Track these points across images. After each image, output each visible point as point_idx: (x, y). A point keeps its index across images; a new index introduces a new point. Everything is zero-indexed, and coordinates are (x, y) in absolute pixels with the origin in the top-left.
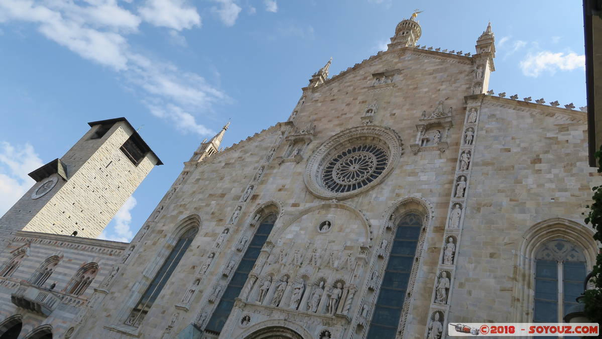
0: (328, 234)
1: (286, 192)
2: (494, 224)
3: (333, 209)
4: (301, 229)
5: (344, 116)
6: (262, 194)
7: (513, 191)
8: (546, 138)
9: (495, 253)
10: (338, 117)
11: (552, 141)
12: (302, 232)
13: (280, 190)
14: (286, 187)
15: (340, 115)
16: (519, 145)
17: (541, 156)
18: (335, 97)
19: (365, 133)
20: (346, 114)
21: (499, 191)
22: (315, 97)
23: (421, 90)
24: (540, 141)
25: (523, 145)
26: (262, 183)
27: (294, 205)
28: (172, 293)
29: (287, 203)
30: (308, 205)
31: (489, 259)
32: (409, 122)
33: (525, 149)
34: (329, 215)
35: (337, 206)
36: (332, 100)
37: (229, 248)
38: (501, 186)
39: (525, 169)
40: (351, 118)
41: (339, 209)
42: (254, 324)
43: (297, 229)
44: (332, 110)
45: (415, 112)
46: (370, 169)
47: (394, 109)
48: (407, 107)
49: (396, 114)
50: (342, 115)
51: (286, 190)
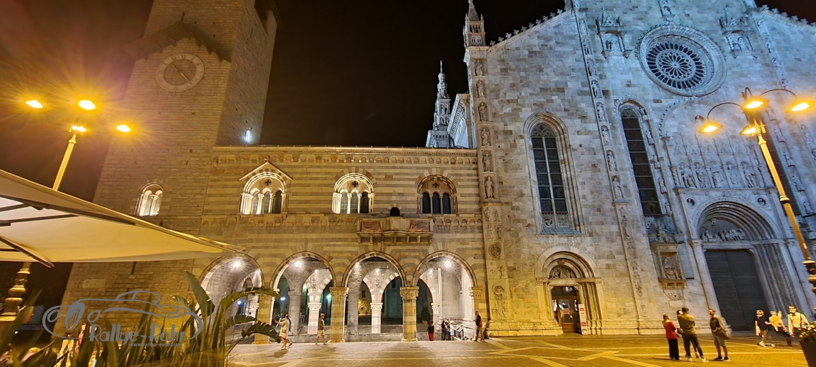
1: (636, 89)
3: (697, 105)
4: (680, 123)
5: (637, 10)
6: (610, 89)
10: (631, 10)
12: (683, 126)
13: (628, 86)
14: (633, 83)
15: (631, 8)
19: (675, 32)
26: (601, 77)
27: (656, 101)
28: (592, 192)
29: (646, 100)
30: (671, 102)
34: (697, 110)
35: (699, 103)
37: (620, 144)
40: (646, 13)
41: (701, 105)
42: (699, 203)
43: (676, 123)
45: (706, 15)
46: (690, 68)
47: (685, 9)
48: (695, 9)
49: (691, 15)
50: (633, 7)
51: (635, 86)
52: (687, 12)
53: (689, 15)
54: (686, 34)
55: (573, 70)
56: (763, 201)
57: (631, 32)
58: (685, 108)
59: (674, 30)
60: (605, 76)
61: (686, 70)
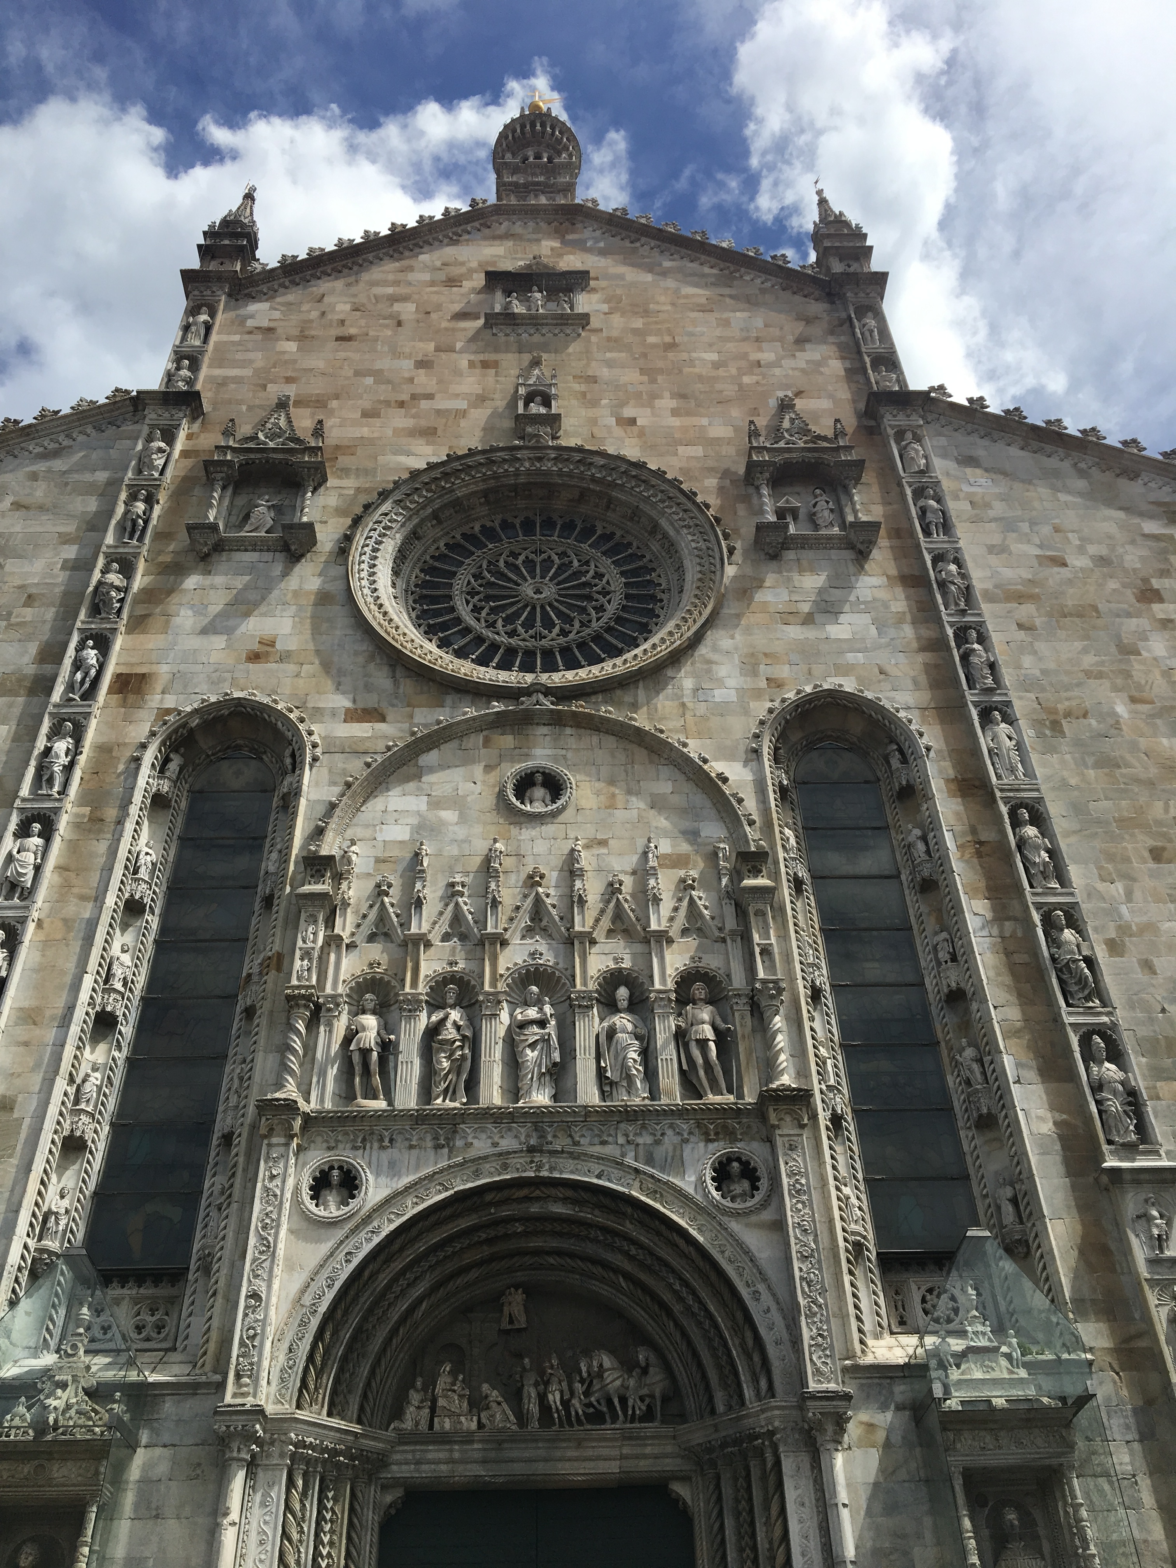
0: (561, 818)
1: (290, 668)
2: (1119, 767)
3: (544, 730)
4: (436, 804)
5: (424, 404)
6: (164, 670)
7: (1128, 675)
8: (1144, 535)
9: (1163, 849)
10: (401, 404)
11: (1163, 544)
12: (449, 816)
13: (255, 657)
14: (279, 646)
15: (405, 397)
16: (1081, 550)
17: (1156, 583)
18: (353, 331)
19: (548, 473)
20: (430, 397)
21: (1088, 674)
22: (252, 317)
23: (694, 355)
24: (1133, 542)
25: (1092, 549)
26: (143, 625)
27: (360, 716)
29: (317, 710)
30: (427, 718)
31: (1152, 865)
32: (697, 451)
33: (1102, 561)
34: (538, 751)
35: (557, 720)
36: (339, 339)
38: (1089, 660)
39: (1129, 615)
41: (568, 731)
42: (386, 1193)
43: (419, 804)
44: (358, 373)
45: (705, 421)
46: (603, 600)
47: (623, 404)
48: (667, 403)
49: (639, 422)
50: (414, 397)
51: (285, 657)
52: (628, 412)
53: (632, 421)
54: (593, 479)
55: (30, 600)
56: (749, 1173)
57: (360, 472)
58: (487, 743)
59: (548, 465)
60: (167, 622)
61: (583, 610)
